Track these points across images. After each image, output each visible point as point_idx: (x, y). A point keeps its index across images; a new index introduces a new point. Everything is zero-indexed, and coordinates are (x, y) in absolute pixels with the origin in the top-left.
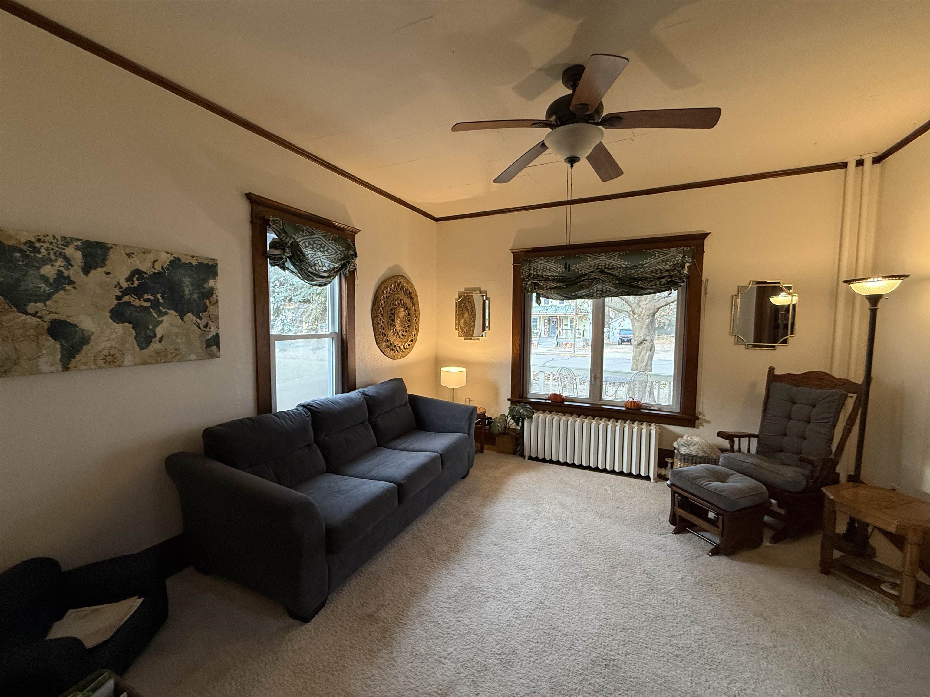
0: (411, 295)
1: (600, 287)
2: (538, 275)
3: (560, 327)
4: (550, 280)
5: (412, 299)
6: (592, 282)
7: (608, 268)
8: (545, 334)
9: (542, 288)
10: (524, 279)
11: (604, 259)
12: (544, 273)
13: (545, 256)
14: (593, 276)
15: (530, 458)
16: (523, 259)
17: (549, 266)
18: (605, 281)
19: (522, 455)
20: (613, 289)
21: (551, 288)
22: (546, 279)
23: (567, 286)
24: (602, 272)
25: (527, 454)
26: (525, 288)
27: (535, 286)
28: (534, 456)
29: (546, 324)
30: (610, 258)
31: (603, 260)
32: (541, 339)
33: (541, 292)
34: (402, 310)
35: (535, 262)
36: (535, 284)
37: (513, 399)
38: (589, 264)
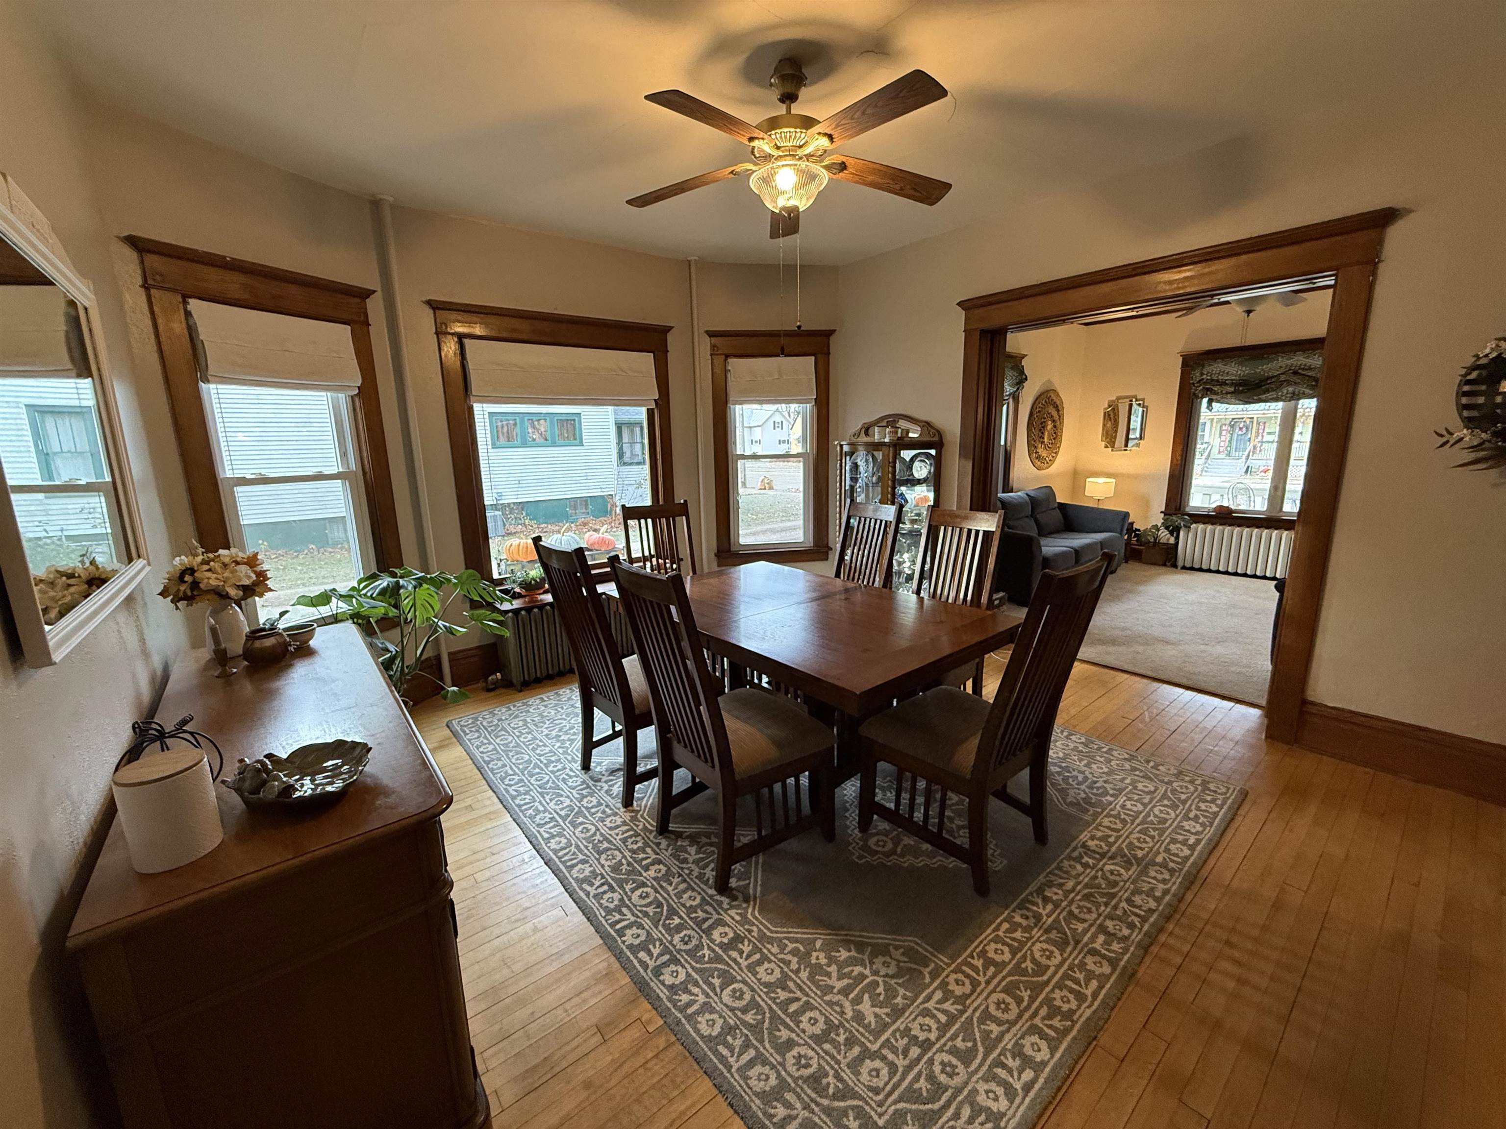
0: (1058, 408)
1: (1291, 389)
2: (1212, 380)
3: (1257, 437)
4: (1227, 384)
5: (1058, 411)
6: (1280, 385)
7: (1303, 369)
8: (1219, 452)
9: (1216, 393)
10: (1193, 384)
11: (1301, 358)
12: (1220, 377)
13: (1223, 359)
14: (1282, 378)
15: (1184, 568)
16: (1196, 363)
17: (1227, 369)
18: (1299, 383)
19: (1175, 566)
20: (1307, 391)
21: (1227, 393)
22: (1223, 383)
23: (1248, 389)
24: (1295, 373)
25: (1180, 563)
26: (1194, 394)
27: (1207, 392)
28: (1188, 565)
29: (1224, 433)
30: (1308, 357)
31: (1299, 360)
32: (1209, 461)
33: (1214, 397)
34: (1050, 422)
35: (1210, 365)
36: (1208, 389)
37: (1168, 512)
38: (1280, 365)
